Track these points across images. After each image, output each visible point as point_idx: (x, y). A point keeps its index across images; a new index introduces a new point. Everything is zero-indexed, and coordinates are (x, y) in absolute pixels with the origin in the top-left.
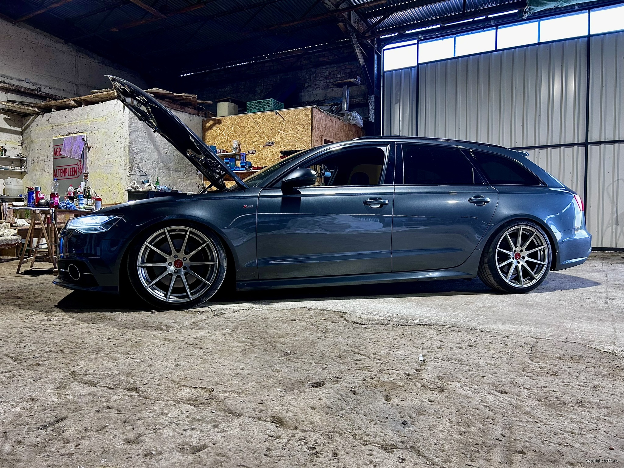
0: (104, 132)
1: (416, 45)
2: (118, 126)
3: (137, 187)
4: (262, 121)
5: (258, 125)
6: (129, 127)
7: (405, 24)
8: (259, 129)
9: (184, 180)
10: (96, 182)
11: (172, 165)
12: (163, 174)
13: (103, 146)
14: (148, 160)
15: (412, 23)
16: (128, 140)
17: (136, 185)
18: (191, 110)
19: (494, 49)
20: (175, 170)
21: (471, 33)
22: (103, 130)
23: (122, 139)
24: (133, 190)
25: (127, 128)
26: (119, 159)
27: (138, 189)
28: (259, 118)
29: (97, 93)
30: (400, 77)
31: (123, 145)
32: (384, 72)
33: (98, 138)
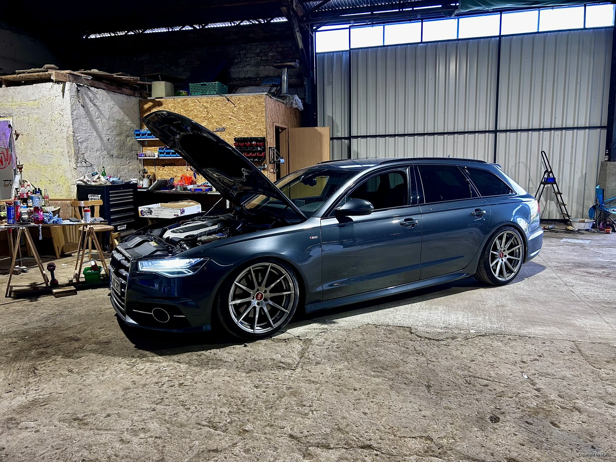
0: (37, 119)
1: (348, 30)
2: (56, 113)
3: (88, 181)
4: (210, 106)
5: (206, 110)
6: (72, 114)
7: (337, 9)
8: (208, 114)
9: (126, 166)
10: (30, 174)
11: (115, 152)
12: (107, 163)
13: (37, 134)
14: (92, 149)
15: (344, 8)
16: (71, 129)
17: (87, 178)
18: (127, 91)
19: (420, 41)
20: (118, 157)
21: (399, 24)
22: (35, 116)
23: (63, 128)
24: (83, 184)
25: (70, 116)
26: (60, 150)
27: (89, 183)
28: (207, 102)
29: (24, 73)
30: (332, 60)
31: (65, 135)
32: (316, 54)
33: (30, 124)
